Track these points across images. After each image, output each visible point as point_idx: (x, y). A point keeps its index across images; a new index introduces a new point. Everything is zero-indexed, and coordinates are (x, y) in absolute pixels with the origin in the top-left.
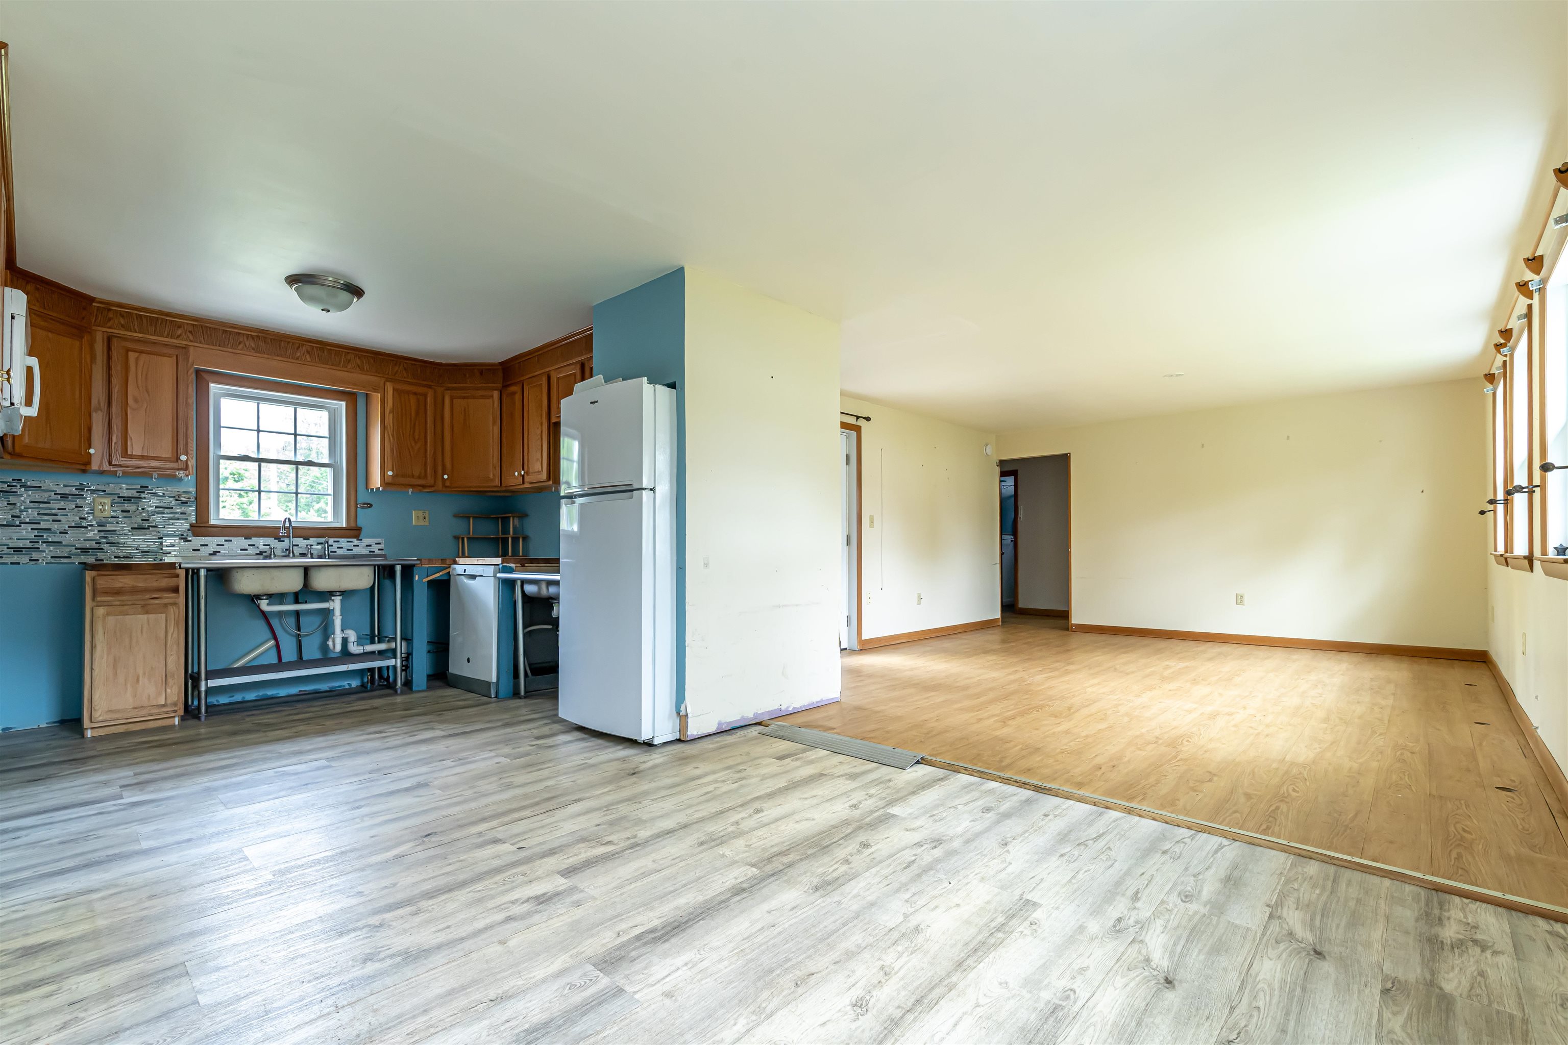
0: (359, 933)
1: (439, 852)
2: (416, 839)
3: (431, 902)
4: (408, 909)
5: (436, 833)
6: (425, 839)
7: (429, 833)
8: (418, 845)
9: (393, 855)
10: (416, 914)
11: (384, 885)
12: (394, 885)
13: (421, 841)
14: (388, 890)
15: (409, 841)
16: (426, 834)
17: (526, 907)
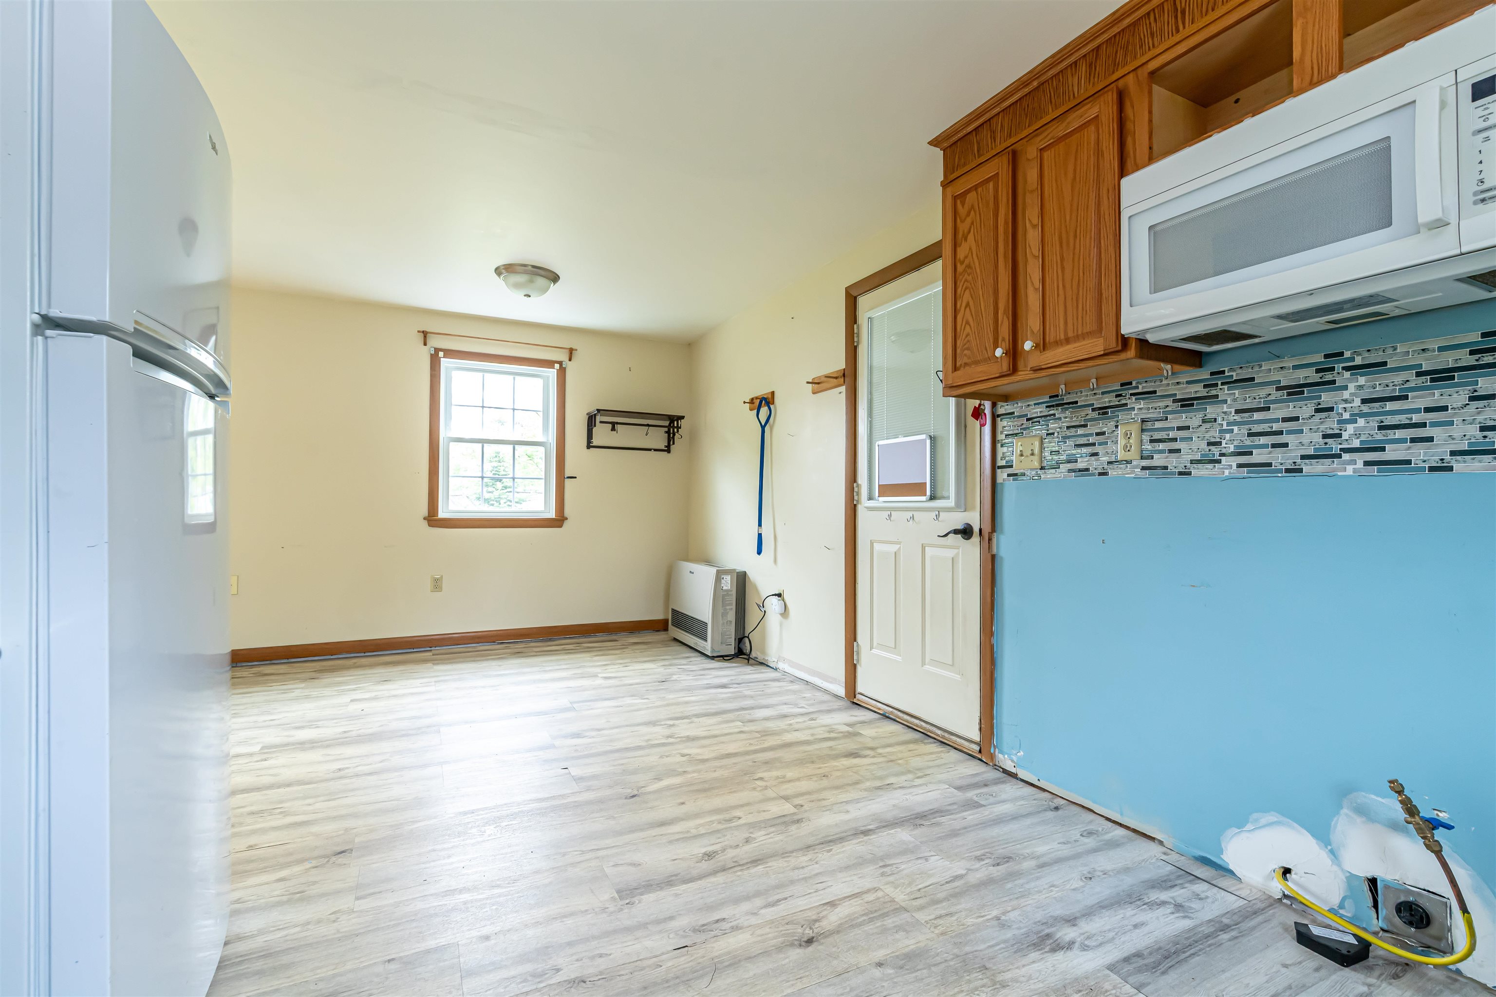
0: (679, 736)
1: (628, 777)
2: (645, 794)
3: (640, 744)
4: (653, 742)
5: (626, 798)
6: (636, 792)
7: (632, 799)
8: (643, 787)
9: (663, 781)
10: (649, 740)
11: (668, 758)
12: (661, 757)
13: (640, 791)
14: (666, 754)
15: (650, 793)
16: (634, 798)
17: (587, 734)
